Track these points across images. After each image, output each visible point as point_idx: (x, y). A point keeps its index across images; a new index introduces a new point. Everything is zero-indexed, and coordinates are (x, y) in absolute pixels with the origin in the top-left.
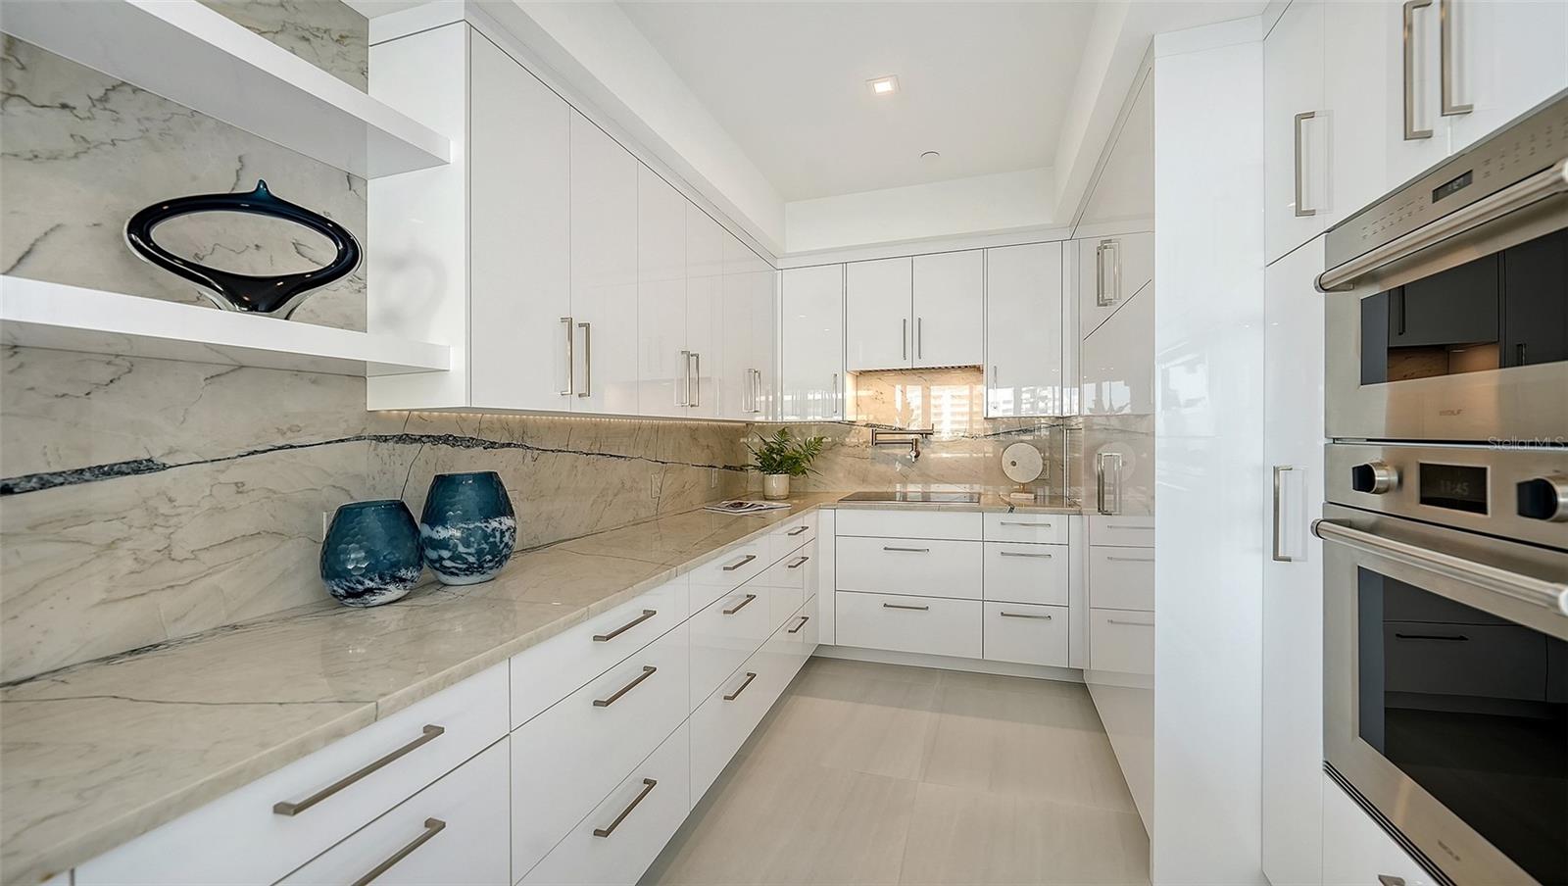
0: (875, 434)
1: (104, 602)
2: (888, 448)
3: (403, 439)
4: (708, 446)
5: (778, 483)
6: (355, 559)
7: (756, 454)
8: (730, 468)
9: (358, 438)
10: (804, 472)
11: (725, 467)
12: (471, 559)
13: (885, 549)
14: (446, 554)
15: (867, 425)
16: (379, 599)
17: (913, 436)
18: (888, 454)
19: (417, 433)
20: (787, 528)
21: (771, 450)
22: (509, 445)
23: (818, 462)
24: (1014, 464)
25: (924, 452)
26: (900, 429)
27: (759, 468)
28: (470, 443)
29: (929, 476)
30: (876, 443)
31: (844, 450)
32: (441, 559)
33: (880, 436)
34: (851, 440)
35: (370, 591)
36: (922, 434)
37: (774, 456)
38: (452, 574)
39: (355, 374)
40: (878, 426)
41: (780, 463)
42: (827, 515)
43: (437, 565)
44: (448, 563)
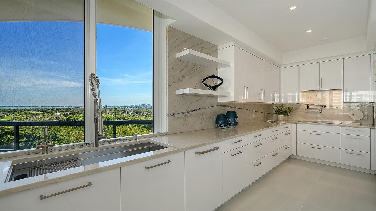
0: (308, 106)
1: (200, 124)
2: (312, 110)
3: (222, 106)
4: (264, 108)
5: (281, 117)
6: (221, 122)
7: (276, 110)
8: (268, 113)
9: (217, 106)
10: (288, 115)
11: (267, 113)
12: (233, 124)
13: (311, 134)
14: (230, 123)
15: (306, 104)
16: (223, 128)
17: (320, 107)
18: (312, 111)
19: (223, 105)
20: (285, 126)
21: (279, 110)
22: (233, 107)
23: (291, 113)
24: (353, 115)
25: (323, 111)
26: (316, 105)
27: (276, 114)
28: (228, 107)
29: (325, 117)
30: (308, 108)
31: (299, 110)
32: (229, 123)
33: (309, 107)
34: (301, 108)
35: (223, 126)
36: (323, 107)
37: (280, 111)
38: (230, 126)
39: (217, 97)
40: (309, 104)
41: (282, 112)
42: (294, 125)
43: (229, 124)
44: (230, 124)
